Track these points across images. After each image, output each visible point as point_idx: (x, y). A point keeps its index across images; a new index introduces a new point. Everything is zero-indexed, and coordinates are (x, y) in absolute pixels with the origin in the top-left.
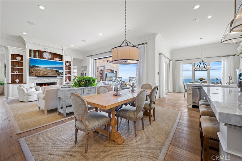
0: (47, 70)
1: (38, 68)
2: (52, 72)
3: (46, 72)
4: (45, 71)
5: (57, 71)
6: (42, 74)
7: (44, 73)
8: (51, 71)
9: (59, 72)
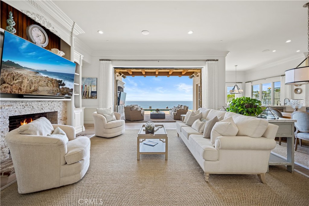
0: (39, 79)
1: (19, 72)
2: (48, 86)
3: (36, 85)
4: (33, 82)
5: (60, 83)
6: (25, 88)
7: (30, 85)
8: (47, 81)
9: (65, 88)
